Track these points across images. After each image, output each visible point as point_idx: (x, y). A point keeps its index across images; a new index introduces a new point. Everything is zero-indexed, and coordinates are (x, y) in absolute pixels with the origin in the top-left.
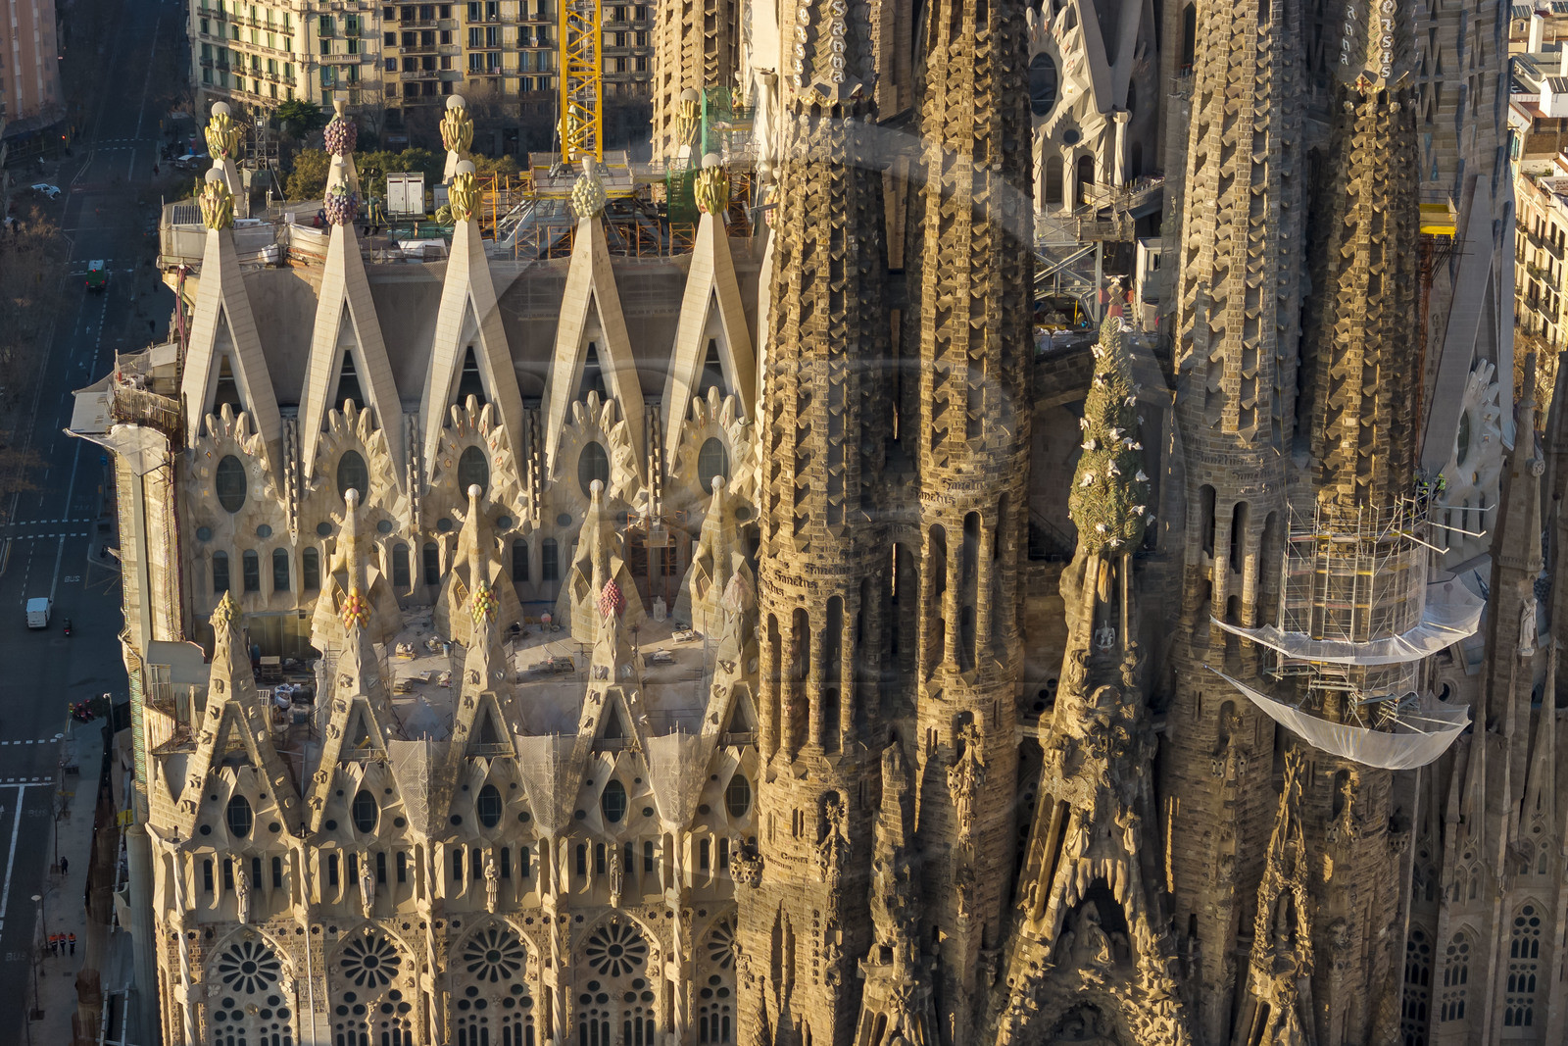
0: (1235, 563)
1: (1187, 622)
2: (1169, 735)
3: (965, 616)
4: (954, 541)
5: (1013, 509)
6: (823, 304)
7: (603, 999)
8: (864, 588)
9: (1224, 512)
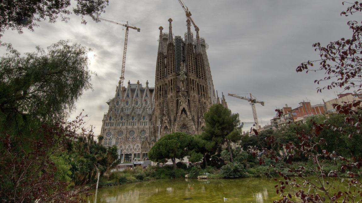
0: (193, 85)
1: (190, 90)
2: (189, 99)
3: (172, 88)
4: (170, 81)
5: (175, 80)
6: (159, 64)
7: (142, 138)
8: (163, 85)
9: (192, 80)
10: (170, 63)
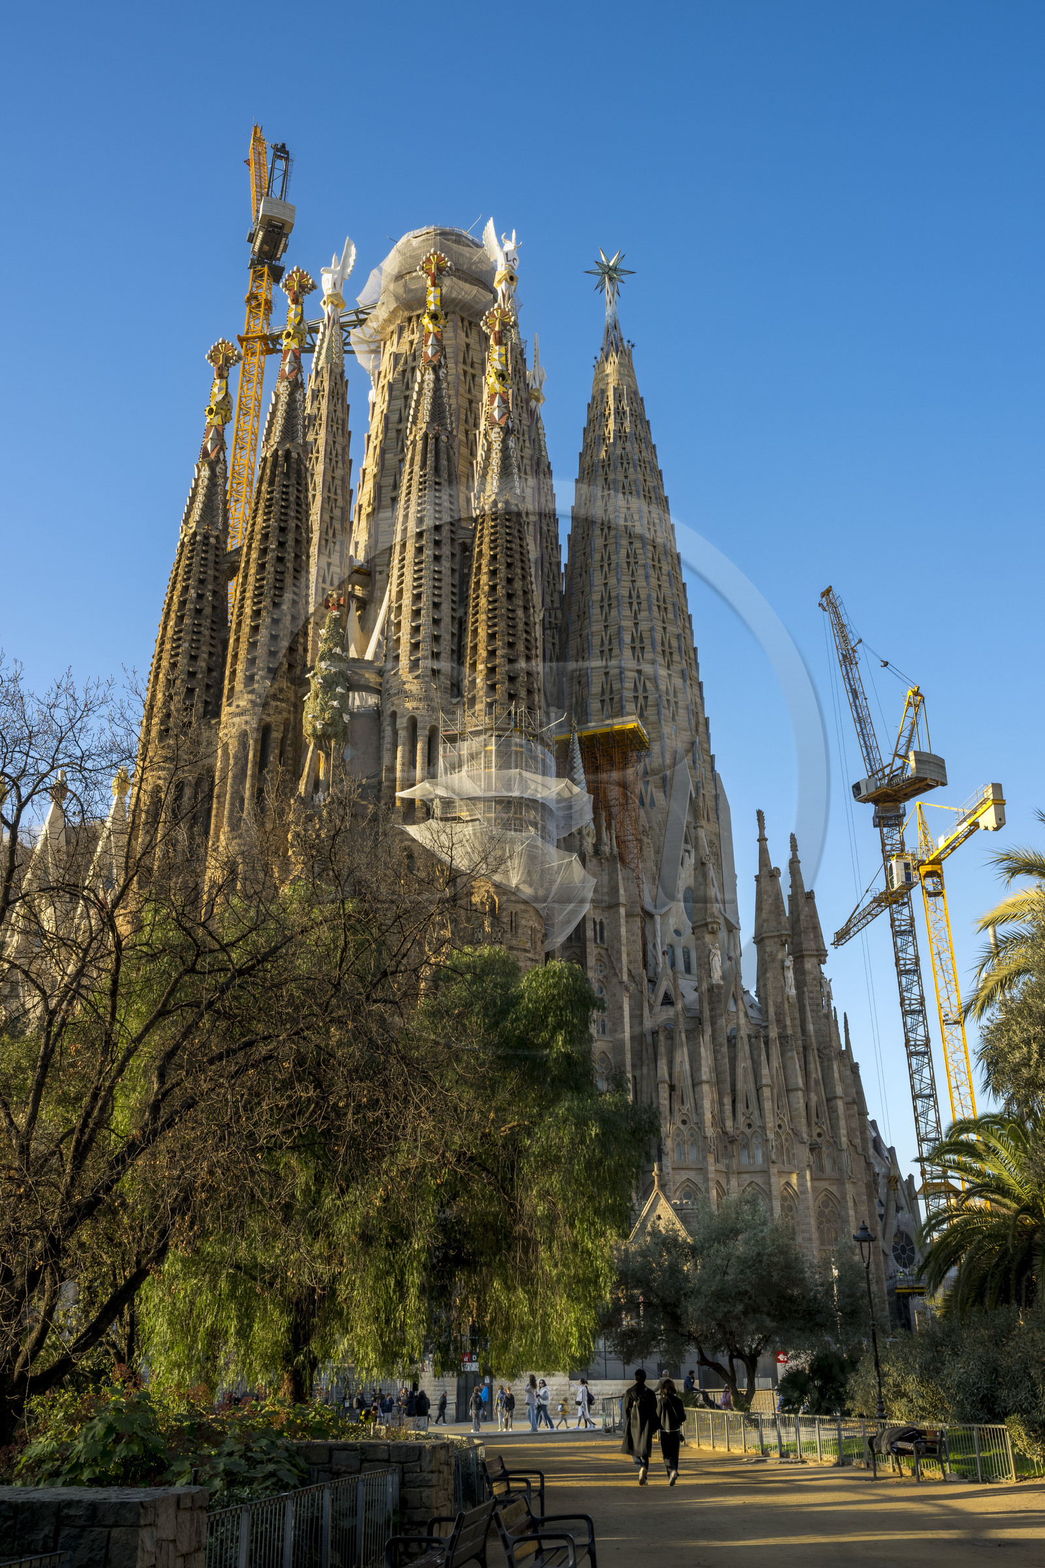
9: (402, 723)
10: (248, 611)
